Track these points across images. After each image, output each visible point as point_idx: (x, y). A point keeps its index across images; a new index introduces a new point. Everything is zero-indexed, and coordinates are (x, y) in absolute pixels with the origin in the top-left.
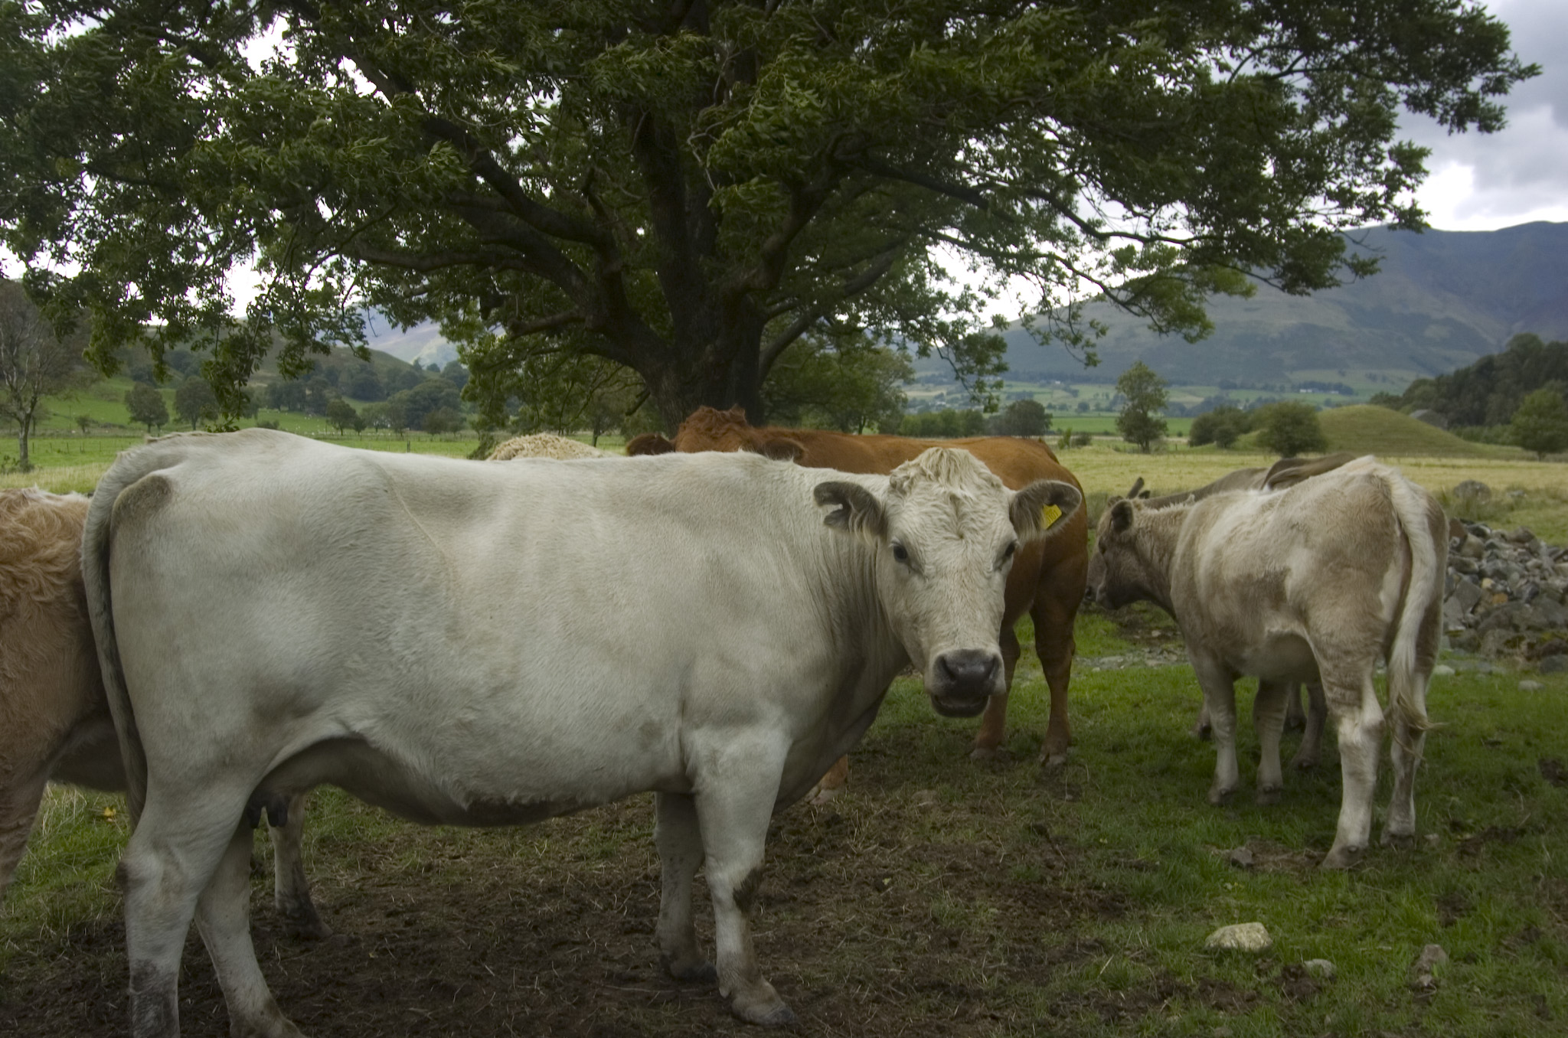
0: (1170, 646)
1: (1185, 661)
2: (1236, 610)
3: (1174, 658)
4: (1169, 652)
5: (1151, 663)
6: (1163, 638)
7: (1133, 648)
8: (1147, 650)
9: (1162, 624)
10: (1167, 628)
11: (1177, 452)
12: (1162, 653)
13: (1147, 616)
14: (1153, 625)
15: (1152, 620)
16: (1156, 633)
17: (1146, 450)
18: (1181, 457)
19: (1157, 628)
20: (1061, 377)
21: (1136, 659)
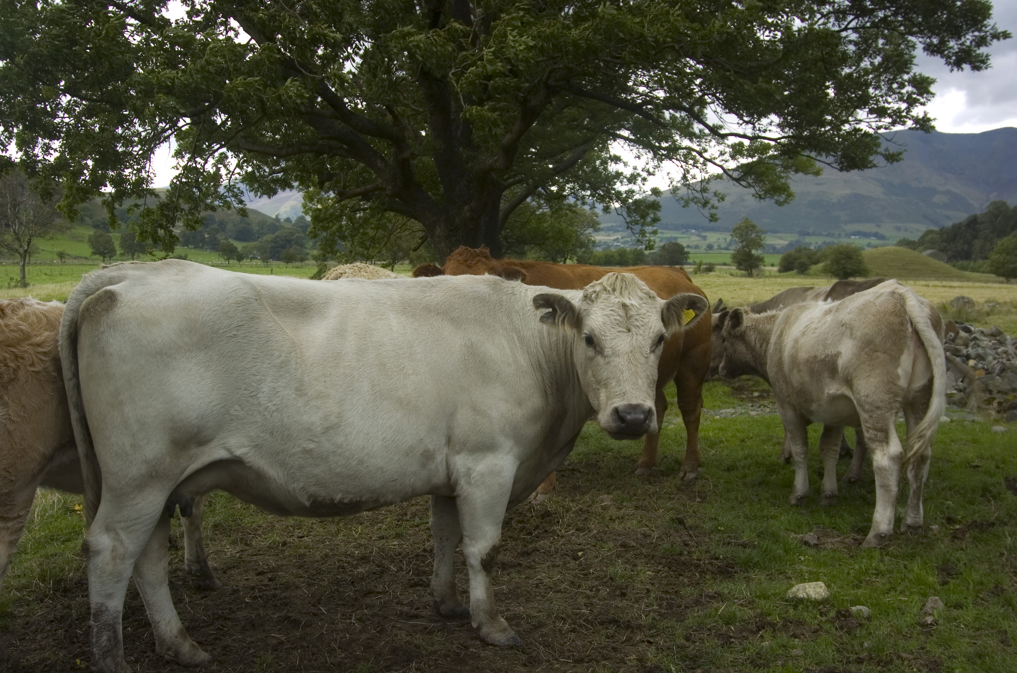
0: (766, 402)
1: (775, 412)
2: (807, 379)
3: (768, 410)
4: (765, 406)
5: (753, 413)
6: (761, 397)
7: (741, 403)
8: (750, 405)
9: (760, 388)
10: (764, 391)
11: (770, 276)
12: (760, 407)
13: (750, 383)
14: (754, 388)
15: (753, 386)
16: (756, 394)
17: (750, 275)
18: (773, 280)
19: (757, 391)
20: (696, 227)
21: (743, 411)
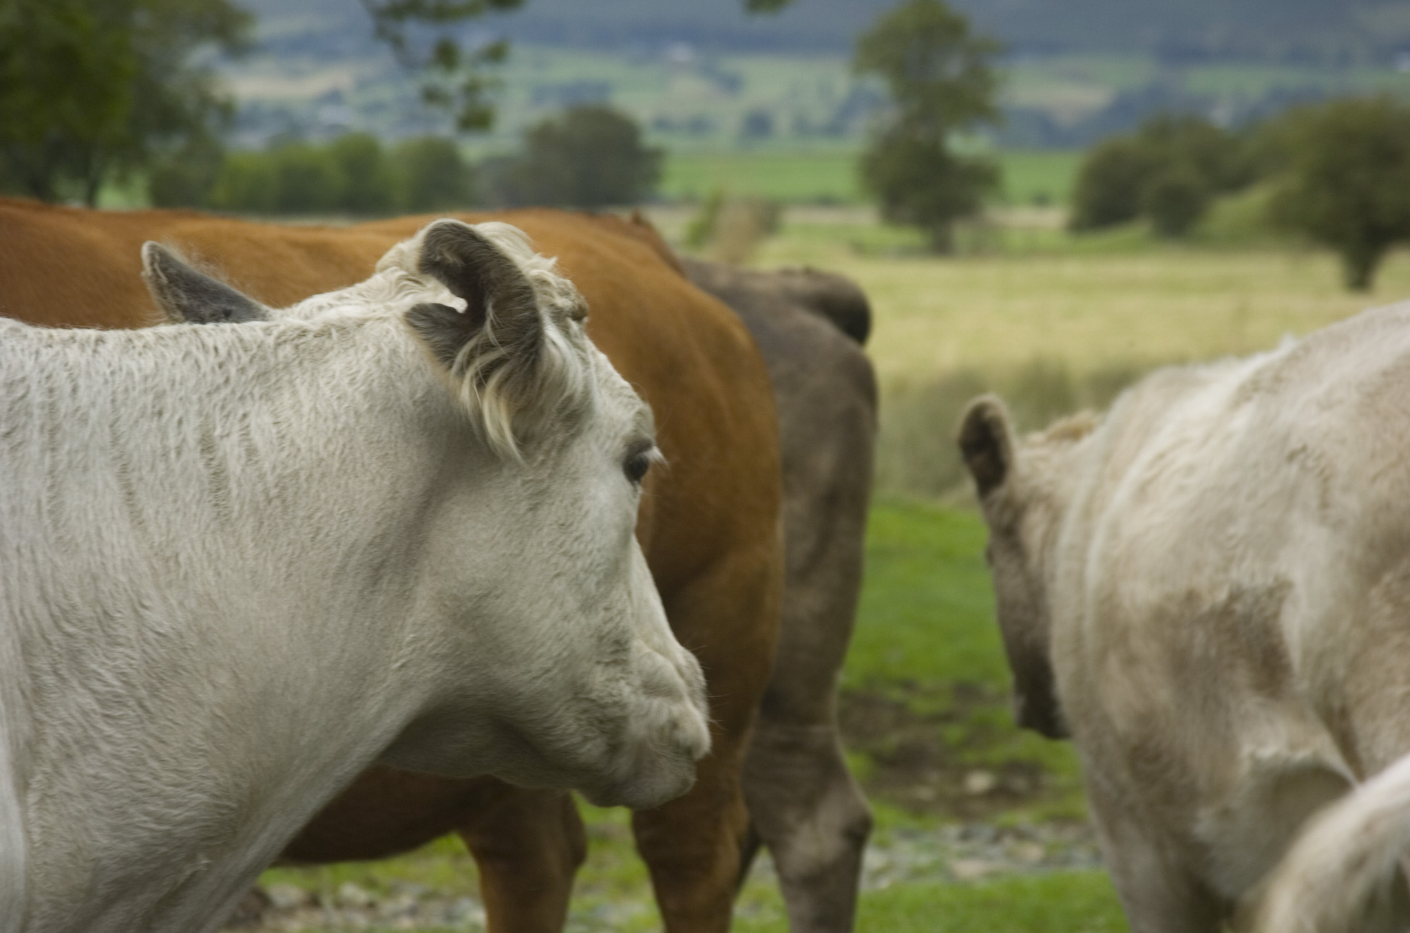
0: (1022, 818)
1: (1067, 861)
3: (1033, 852)
4: (1021, 835)
5: (969, 869)
6: (1001, 795)
7: (911, 824)
8: (952, 830)
9: (1001, 753)
10: (1019, 765)
11: (1033, 251)
12: (997, 838)
13: (954, 733)
14: (970, 756)
15: (967, 743)
16: (979, 782)
17: (941, 248)
19: (983, 766)
20: (692, 34)
21: (924, 860)
